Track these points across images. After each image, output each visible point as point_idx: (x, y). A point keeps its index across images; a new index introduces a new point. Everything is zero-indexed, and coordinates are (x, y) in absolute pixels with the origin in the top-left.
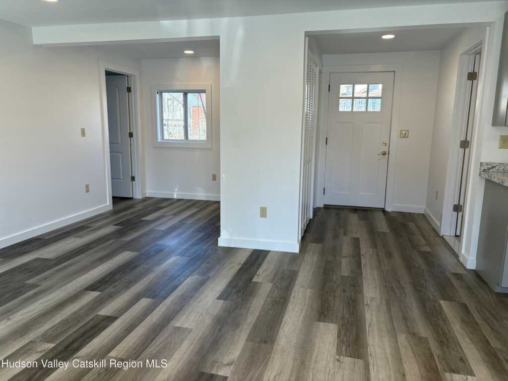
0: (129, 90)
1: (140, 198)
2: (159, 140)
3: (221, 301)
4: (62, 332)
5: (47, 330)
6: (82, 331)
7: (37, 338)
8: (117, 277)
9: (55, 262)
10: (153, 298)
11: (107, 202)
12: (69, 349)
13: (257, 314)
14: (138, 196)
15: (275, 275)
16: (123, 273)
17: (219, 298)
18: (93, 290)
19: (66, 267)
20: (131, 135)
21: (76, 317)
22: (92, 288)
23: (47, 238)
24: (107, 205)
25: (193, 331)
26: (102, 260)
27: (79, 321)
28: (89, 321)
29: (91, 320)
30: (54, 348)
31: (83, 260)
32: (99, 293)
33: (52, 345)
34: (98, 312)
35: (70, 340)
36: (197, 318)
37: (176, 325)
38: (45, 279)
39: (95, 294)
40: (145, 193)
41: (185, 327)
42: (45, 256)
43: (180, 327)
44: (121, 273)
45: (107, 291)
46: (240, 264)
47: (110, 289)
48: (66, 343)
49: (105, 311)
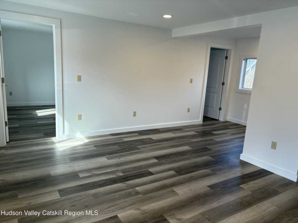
0: (226, 58)
1: (222, 121)
2: (240, 88)
3: (209, 188)
4: (130, 171)
5: (126, 168)
6: (137, 174)
7: (121, 170)
8: (171, 156)
9: (154, 141)
10: (176, 172)
11: (199, 119)
12: (126, 179)
13: (221, 204)
14: (221, 119)
15: (259, 189)
16: (175, 156)
17: (208, 186)
18: (156, 159)
19: (156, 145)
20: (223, 84)
21: (140, 167)
22: (156, 158)
23: (161, 130)
24: (199, 120)
25: (179, 195)
26: (173, 147)
27: (139, 170)
28: (142, 171)
29: (144, 171)
30: (122, 176)
31: (166, 144)
32: (157, 161)
33: (122, 174)
34: (149, 169)
35: (130, 175)
36: (187, 191)
37: (174, 190)
38: (144, 147)
39: (156, 161)
40: (227, 118)
41: (177, 192)
42: (153, 138)
43: (175, 191)
44: (175, 155)
45: (161, 162)
46: (243, 174)
47: (163, 161)
48: (127, 176)
49: (151, 170)
